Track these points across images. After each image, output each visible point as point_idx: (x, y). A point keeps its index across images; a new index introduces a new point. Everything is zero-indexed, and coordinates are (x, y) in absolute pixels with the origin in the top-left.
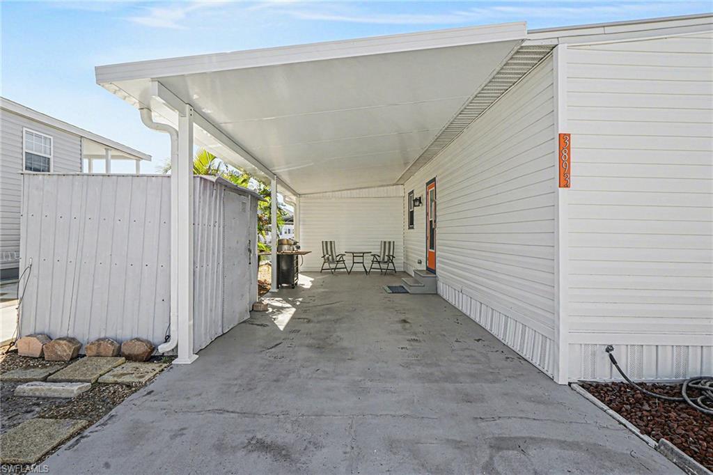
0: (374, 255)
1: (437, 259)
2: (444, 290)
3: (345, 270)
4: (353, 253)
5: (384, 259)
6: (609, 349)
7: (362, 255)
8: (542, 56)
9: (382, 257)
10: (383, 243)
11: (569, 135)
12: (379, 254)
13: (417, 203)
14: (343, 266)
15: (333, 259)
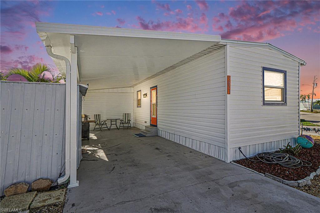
0: (121, 120)
1: (158, 121)
2: (162, 134)
3: (107, 128)
4: (111, 120)
5: (125, 122)
6: (240, 148)
7: (115, 120)
8: (219, 47)
9: (124, 120)
10: (125, 114)
11: (230, 76)
12: (123, 120)
13: (145, 96)
14: (106, 126)
15: (100, 123)
